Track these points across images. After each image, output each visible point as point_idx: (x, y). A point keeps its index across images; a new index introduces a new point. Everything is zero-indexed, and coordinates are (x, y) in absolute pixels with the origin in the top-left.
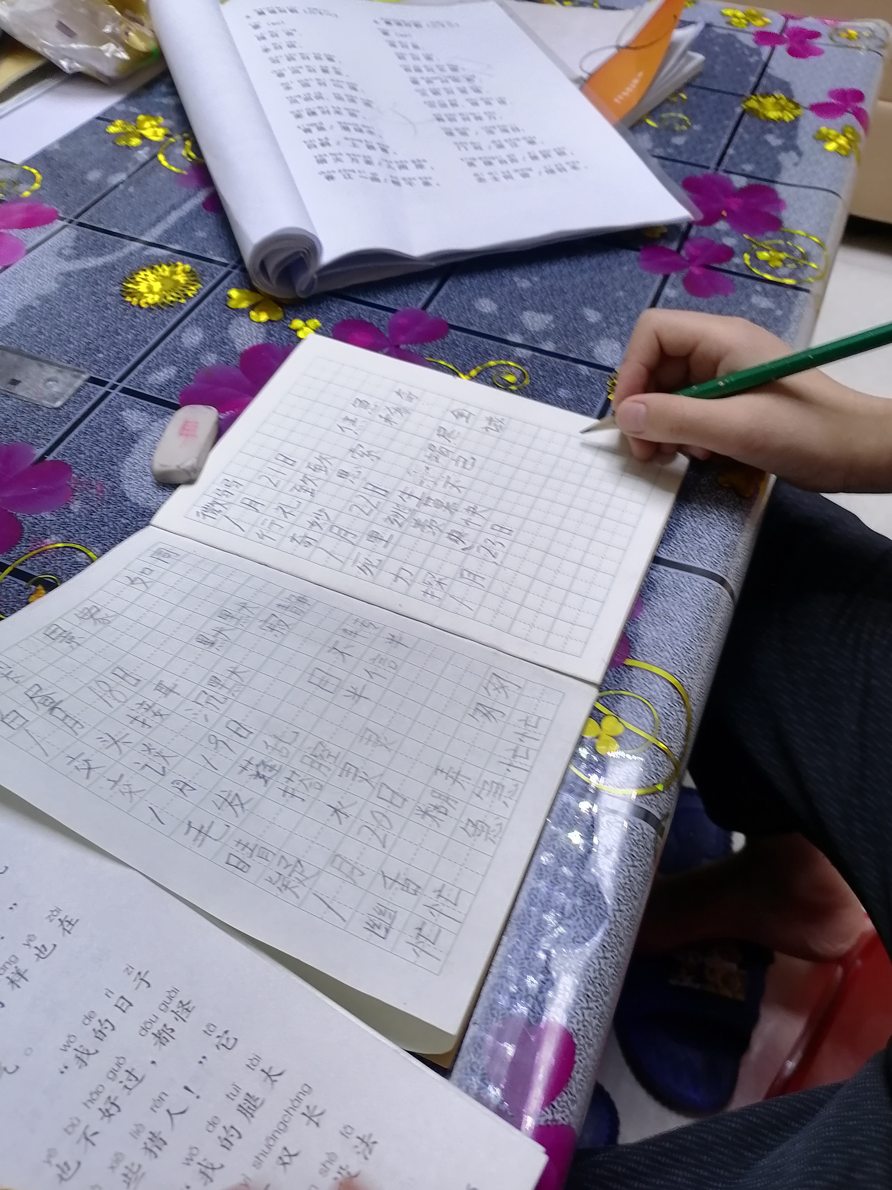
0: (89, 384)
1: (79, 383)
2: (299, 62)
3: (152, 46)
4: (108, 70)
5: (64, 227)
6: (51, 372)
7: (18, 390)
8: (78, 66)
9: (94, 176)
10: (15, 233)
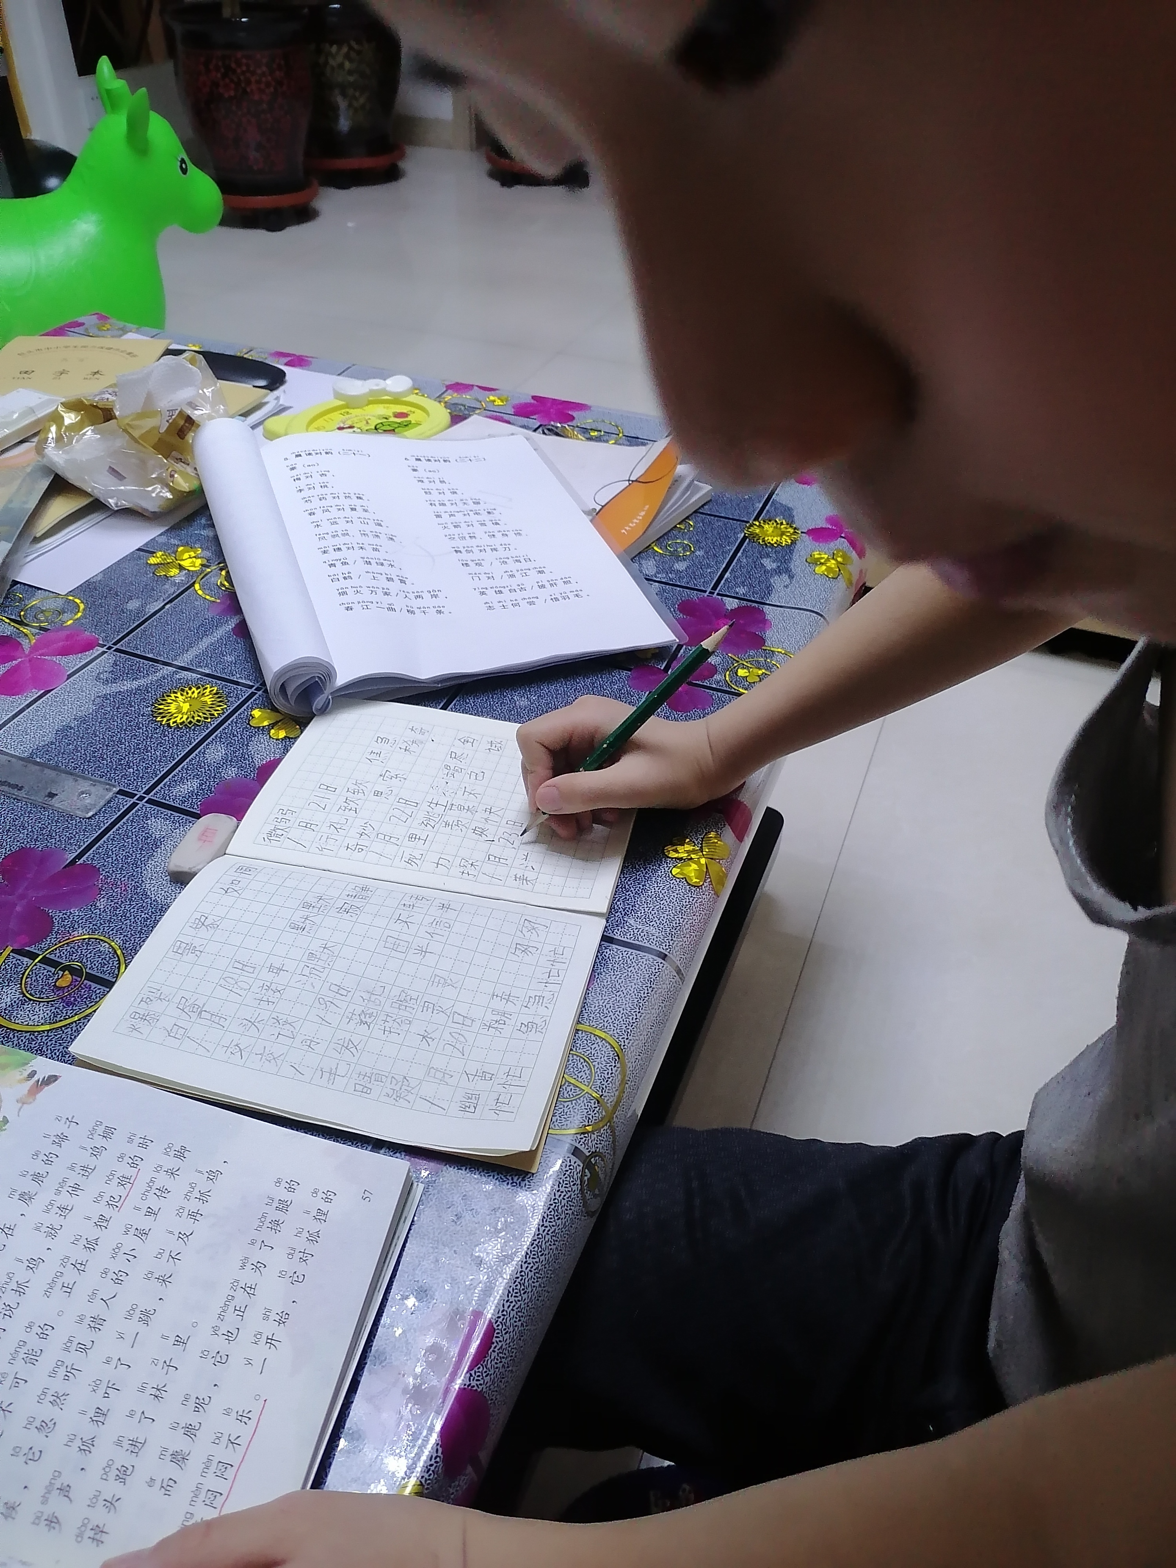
0: (118, 796)
1: (110, 795)
2: (330, 501)
3: (194, 485)
4: (151, 506)
5: (104, 653)
6: (84, 785)
7: (55, 802)
8: (125, 504)
9: (133, 605)
10: (57, 659)
